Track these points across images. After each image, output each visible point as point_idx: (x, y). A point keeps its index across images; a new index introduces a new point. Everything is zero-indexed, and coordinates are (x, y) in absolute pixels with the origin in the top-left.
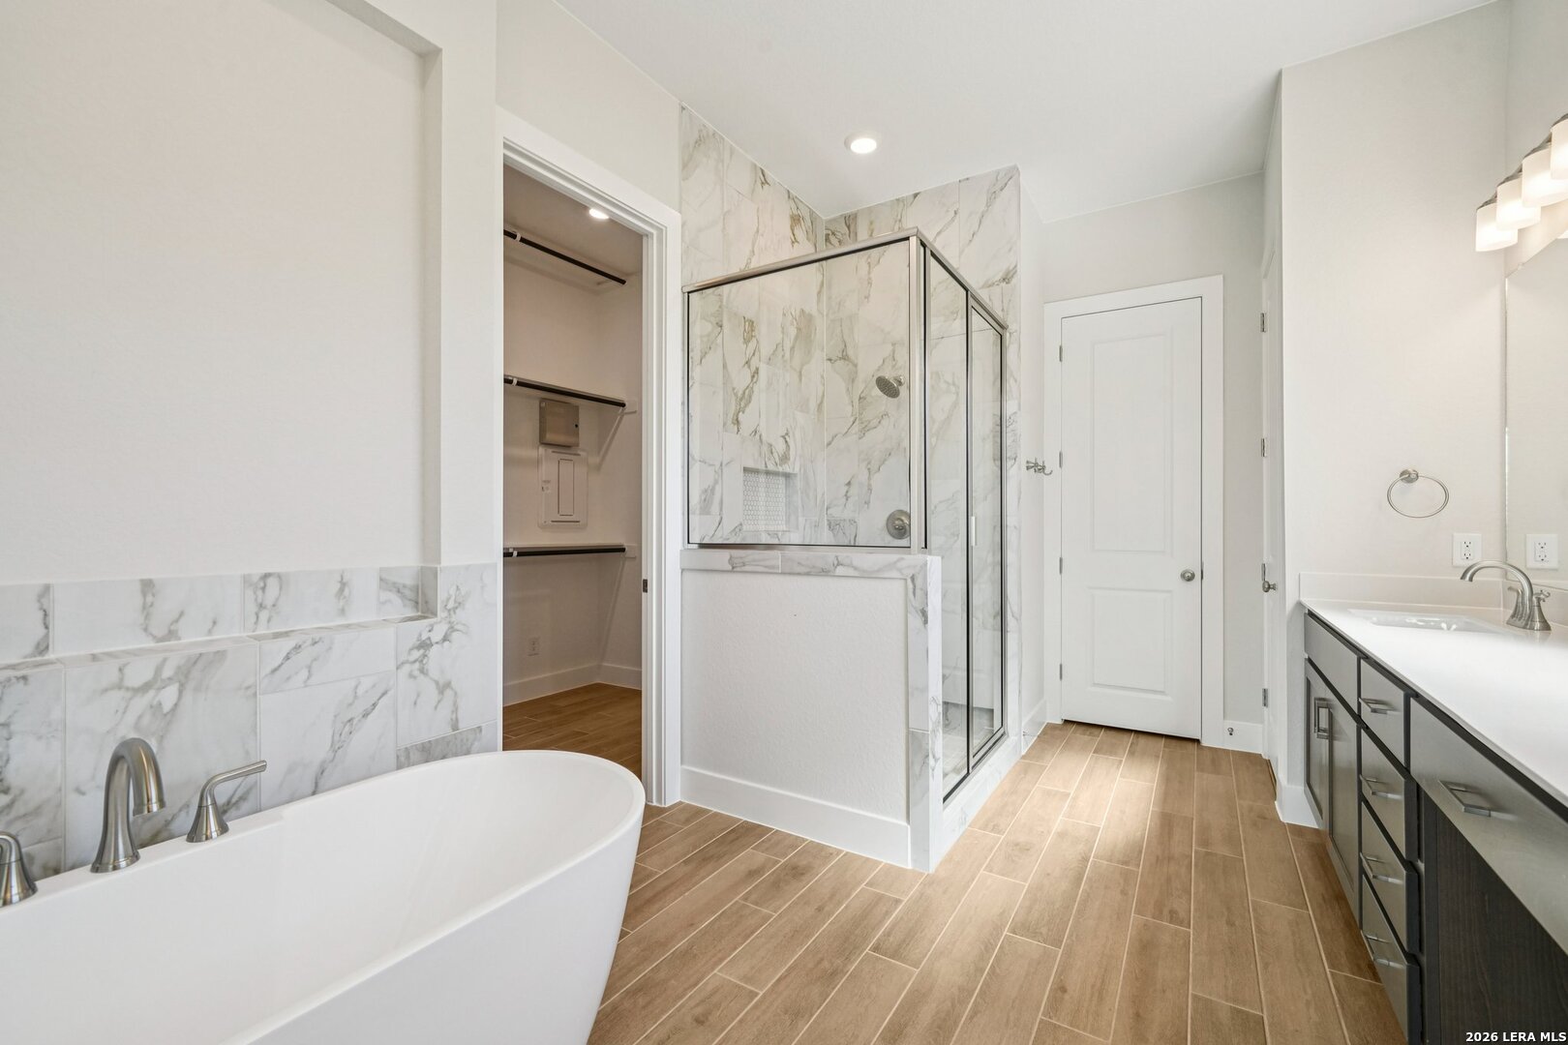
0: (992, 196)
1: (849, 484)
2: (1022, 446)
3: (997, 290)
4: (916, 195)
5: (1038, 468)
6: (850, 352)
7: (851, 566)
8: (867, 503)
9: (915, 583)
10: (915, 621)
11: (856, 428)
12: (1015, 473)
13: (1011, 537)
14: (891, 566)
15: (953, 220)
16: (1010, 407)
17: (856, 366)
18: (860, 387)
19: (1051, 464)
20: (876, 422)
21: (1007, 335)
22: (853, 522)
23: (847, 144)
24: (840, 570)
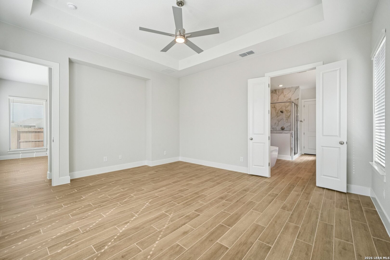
0: (296, 90)
1: (275, 123)
2: (300, 119)
3: (297, 101)
4: (285, 88)
5: (301, 121)
6: (275, 107)
7: (284, 132)
8: (278, 126)
9: (291, 134)
10: (291, 137)
11: (276, 116)
12: (299, 122)
13: (298, 130)
14: (289, 132)
15: (290, 92)
16: (298, 114)
17: (276, 108)
18: (277, 111)
19: (303, 121)
20: (279, 116)
21: (298, 106)
22: (276, 128)
23: (279, 86)
24: (283, 133)
